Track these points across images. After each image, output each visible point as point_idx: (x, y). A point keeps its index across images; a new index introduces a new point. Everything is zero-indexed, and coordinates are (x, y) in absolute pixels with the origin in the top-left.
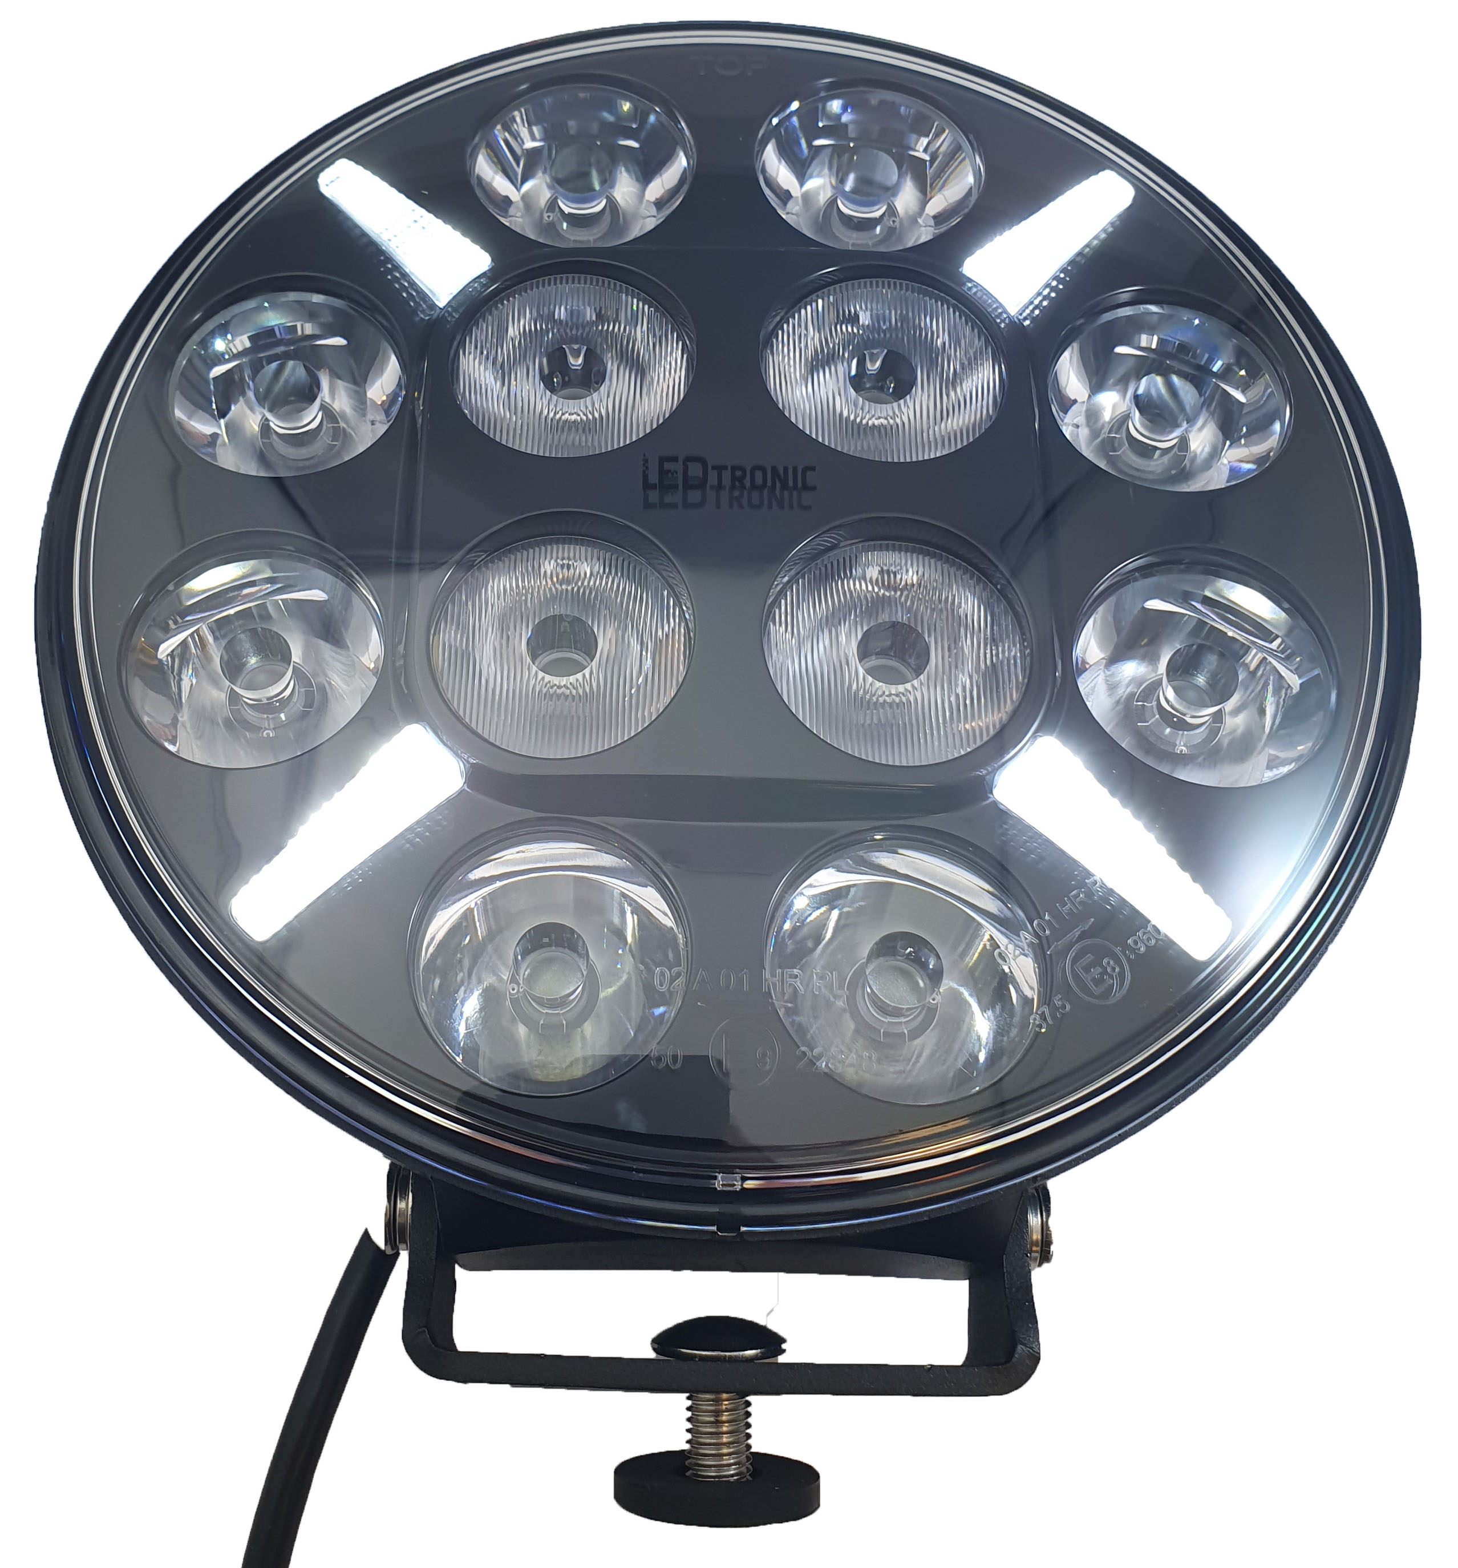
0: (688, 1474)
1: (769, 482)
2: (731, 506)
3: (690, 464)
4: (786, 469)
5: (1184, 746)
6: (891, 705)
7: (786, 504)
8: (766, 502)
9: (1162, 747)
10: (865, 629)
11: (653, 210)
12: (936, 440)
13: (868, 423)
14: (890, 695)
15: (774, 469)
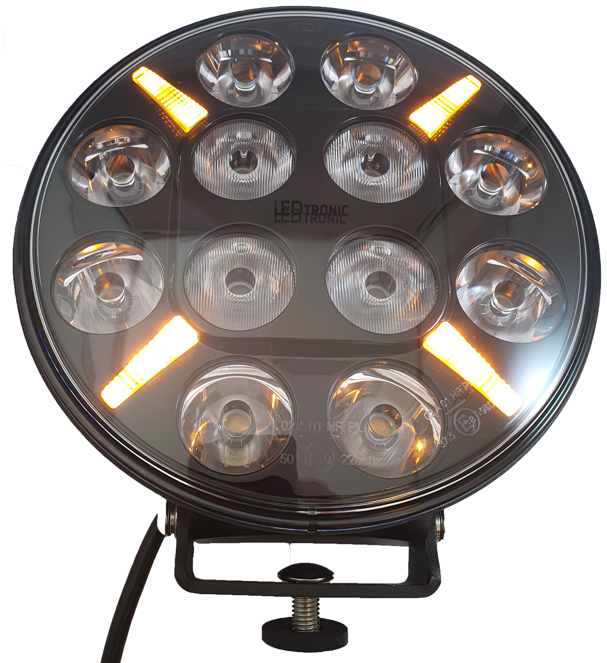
0: (293, 629)
1: (328, 212)
2: (312, 222)
3: (295, 204)
4: (335, 206)
5: (501, 323)
6: (380, 306)
7: (335, 221)
8: (326, 220)
9: (492, 323)
10: (369, 274)
11: (277, 91)
12: (398, 193)
13: (369, 185)
14: (379, 302)
15: (330, 206)
